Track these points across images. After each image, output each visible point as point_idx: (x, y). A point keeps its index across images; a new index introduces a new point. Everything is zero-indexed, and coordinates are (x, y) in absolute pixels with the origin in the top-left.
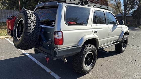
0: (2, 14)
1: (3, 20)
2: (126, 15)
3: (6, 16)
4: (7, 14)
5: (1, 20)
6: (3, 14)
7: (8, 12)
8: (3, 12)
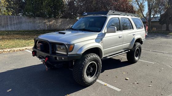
0: (7, 21)
1: (8, 28)
2: (151, 20)
3: (13, 23)
4: (14, 21)
5: (7, 28)
6: (9, 21)
7: (15, 18)
8: (8, 18)
